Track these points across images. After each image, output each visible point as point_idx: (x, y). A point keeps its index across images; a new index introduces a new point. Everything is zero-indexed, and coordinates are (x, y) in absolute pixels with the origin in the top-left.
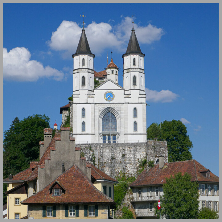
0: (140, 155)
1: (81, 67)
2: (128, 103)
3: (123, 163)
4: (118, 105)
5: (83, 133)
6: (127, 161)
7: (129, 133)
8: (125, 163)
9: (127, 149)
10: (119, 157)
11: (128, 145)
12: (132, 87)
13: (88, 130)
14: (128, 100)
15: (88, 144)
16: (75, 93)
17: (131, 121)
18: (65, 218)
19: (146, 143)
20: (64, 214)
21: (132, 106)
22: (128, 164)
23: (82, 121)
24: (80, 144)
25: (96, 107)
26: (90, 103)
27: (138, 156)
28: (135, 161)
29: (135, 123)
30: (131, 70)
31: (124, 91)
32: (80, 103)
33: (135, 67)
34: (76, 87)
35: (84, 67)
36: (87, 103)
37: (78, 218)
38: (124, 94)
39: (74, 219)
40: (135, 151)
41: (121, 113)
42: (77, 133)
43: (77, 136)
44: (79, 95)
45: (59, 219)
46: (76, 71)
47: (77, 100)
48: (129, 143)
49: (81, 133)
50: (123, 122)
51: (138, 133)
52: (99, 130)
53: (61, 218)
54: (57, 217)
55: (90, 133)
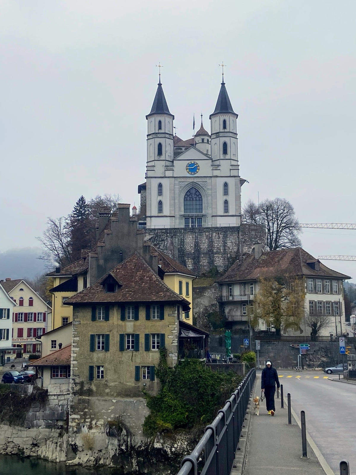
0: (232, 242)
1: (157, 132)
2: (217, 177)
3: (210, 253)
4: (204, 180)
5: (160, 215)
6: (215, 251)
7: (219, 214)
8: (213, 253)
9: (214, 234)
10: (204, 246)
12: (222, 157)
13: (166, 211)
14: (216, 173)
16: (150, 164)
17: (220, 199)
18: (121, 322)
19: (238, 227)
20: (119, 317)
21: (223, 181)
22: (216, 254)
23: (159, 199)
24: (155, 229)
25: (177, 182)
26: (169, 177)
27: (229, 244)
28: (225, 250)
29: (226, 202)
30: (221, 135)
31: (212, 161)
32: (155, 177)
33: (226, 131)
34: (150, 157)
35: (160, 131)
36: (165, 177)
37: (138, 323)
38: (212, 166)
39: (132, 323)
40: (225, 237)
41: (208, 189)
42: (152, 215)
43: (153, 218)
44: (154, 166)
45: (113, 323)
46: (149, 137)
47: (151, 174)
48: (217, 228)
49: (156, 215)
50: (210, 201)
51: (230, 214)
52: (180, 210)
53: (115, 323)
54: (110, 322)
55: (168, 214)
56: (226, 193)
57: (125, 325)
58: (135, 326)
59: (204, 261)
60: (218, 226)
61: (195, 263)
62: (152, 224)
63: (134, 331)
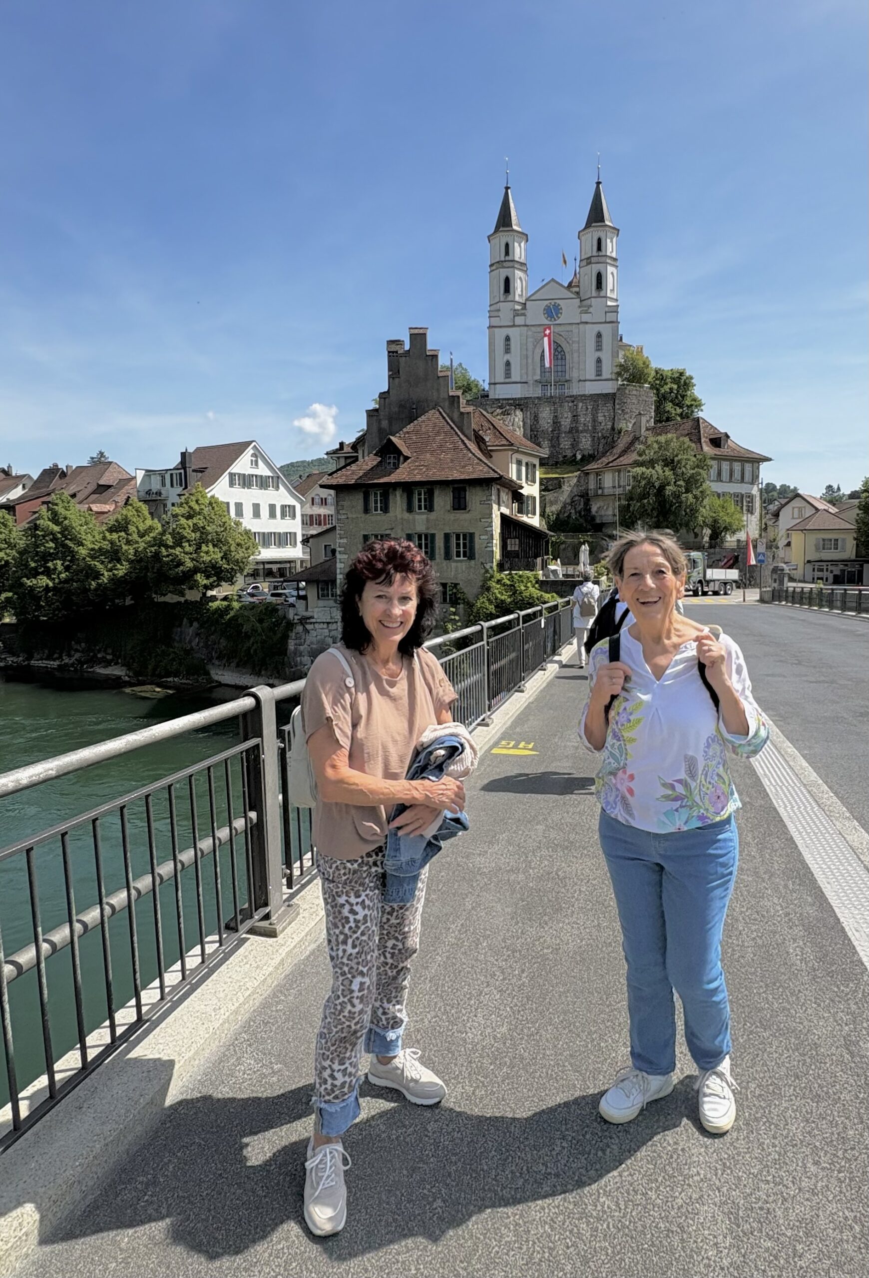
0: (605, 416)
1: (503, 259)
2: (587, 323)
3: (573, 431)
4: (569, 328)
5: (507, 380)
6: (581, 428)
7: (588, 377)
8: (577, 431)
9: (580, 405)
10: (566, 422)
11: (584, 398)
12: (594, 294)
13: (516, 376)
14: (586, 317)
15: (512, 399)
16: (493, 308)
17: (591, 356)
18: (407, 515)
19: (614, 394)
20: (405, 506)
21: (594, 329)
22: (582, 432)
23: (505, 360)
24: (498, 400)
25: (530, 333)
26: (519, 326)
27: (601, 419)
28: (594, 427)
29: (599, 361)
30: (593, 260)
31: (581, 301)
32: (500, 327)
33: (601, 254)
34: (494, 297)
35: (507, 258)
36: (514, 326)
37: (433, 516)
38: (580, 307)
39: (424, 517)
40: (595, 410)
41: (573, 342)
42: (497, 381)
43: (497, 386)
44: (499, 310)
45: (396, 516)
46: (494, 268)
47: (495, 321)
48: (584, 395)
49: (502, 380)
50: (576, 359)
51: (604, 377)
52: (534, 374)
53: (399, 516)
54: (391, 514)
55: (518, 380)
56: (599, 347)
57: (414, 520)
58: (428, 520)
59: (565, 443)
60: (587, 393)
61: (553, 446)
62: (497, 392)
63: (428, 528)
